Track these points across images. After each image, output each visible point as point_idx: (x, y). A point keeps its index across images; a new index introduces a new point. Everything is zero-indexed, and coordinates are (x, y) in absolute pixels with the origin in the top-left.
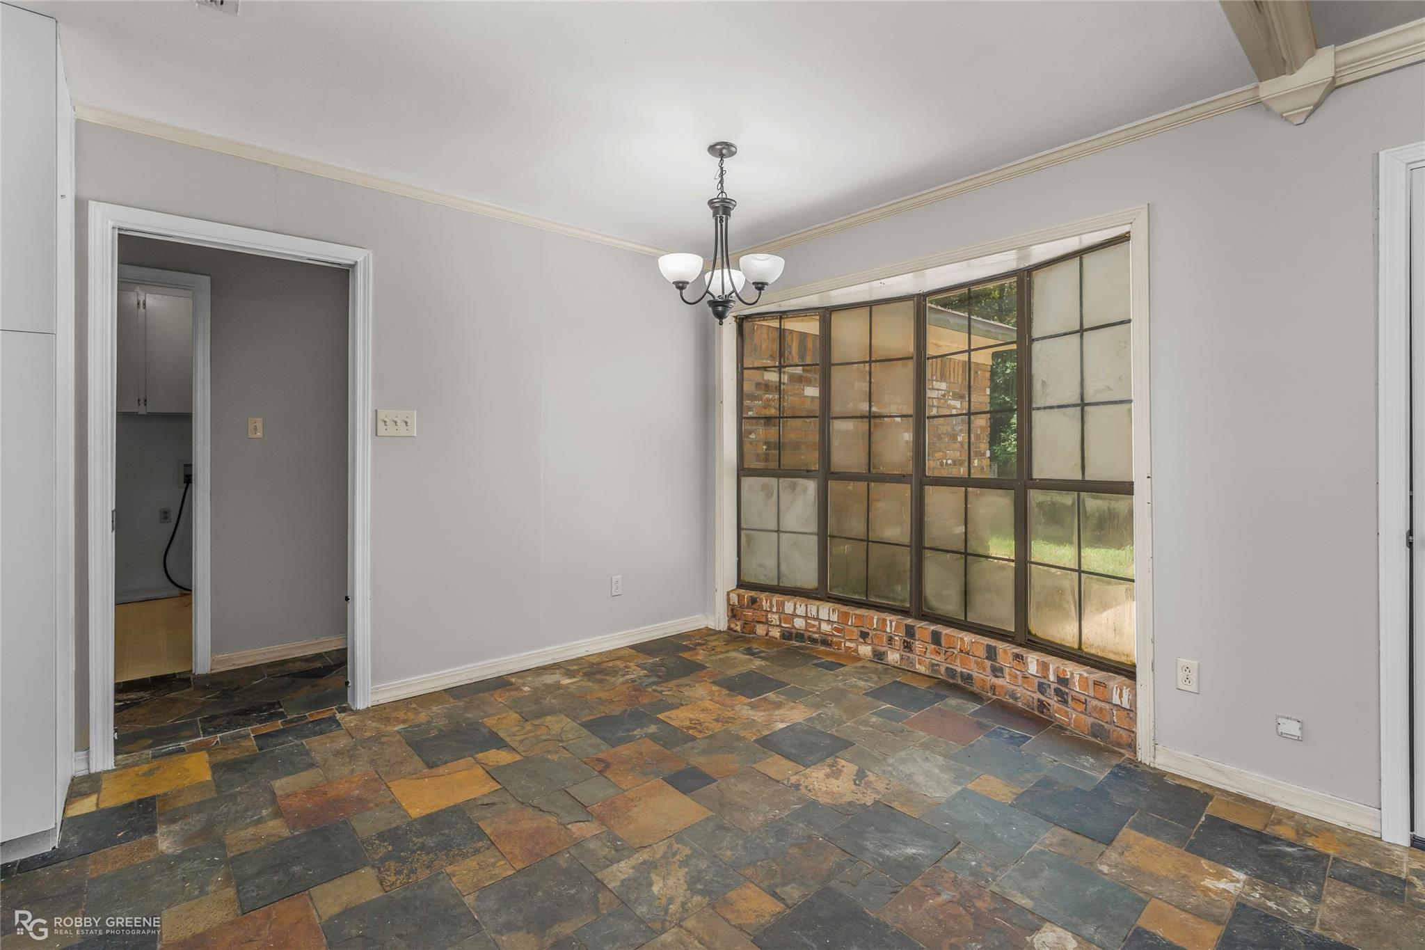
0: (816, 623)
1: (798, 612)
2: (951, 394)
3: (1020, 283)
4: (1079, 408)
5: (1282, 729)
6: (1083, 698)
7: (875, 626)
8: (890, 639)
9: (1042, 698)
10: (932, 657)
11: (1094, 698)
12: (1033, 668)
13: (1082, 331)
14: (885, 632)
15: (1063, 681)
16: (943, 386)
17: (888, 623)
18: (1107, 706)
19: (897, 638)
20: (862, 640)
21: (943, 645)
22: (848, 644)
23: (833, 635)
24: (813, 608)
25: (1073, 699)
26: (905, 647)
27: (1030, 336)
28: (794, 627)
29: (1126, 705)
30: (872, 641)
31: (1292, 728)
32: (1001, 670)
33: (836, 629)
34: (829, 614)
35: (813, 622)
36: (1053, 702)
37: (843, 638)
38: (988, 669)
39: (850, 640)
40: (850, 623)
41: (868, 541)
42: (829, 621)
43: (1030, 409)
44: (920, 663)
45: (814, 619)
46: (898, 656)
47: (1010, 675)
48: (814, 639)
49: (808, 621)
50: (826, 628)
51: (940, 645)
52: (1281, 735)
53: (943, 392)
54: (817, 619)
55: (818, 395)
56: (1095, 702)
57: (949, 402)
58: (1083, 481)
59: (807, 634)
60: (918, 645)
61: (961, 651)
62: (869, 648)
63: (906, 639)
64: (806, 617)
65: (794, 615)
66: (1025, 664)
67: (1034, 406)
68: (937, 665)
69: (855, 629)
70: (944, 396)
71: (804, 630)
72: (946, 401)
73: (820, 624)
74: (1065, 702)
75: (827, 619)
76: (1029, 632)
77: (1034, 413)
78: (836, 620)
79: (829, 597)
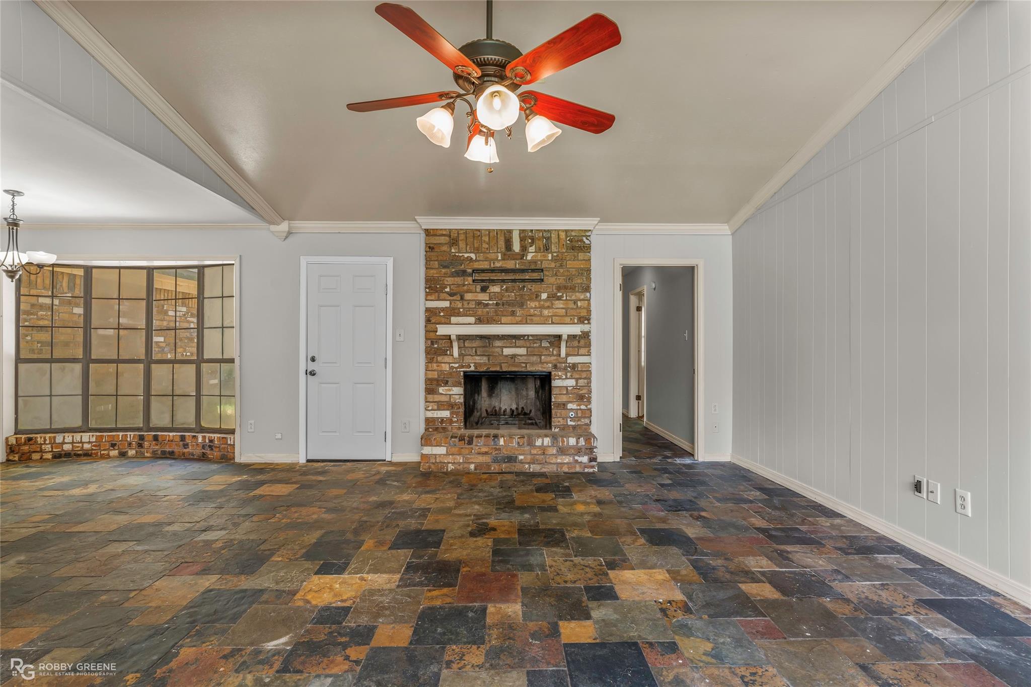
0: (81, 445)
1: (66, 441)
2: (189, 314)
3: (199, 273)
4: (221, 329)
5: (277, 437)
6: (218, 446)
7: (120, 439)
8: (130, 444)
9: (204, 451)
10: (154, 447)
11: (223, 444)
12: (200, 440)
13: (223, 297)
14: (127, 441)
15: (211, 441)
16: (184, 309)
17: (129, 436)
18: (226, 446)
19: (134, 443)
20: (112, 448)
21: (160, 440)
22: (102, 452)
23: (93, 450)
24: (77, 437)
25: (215, 447)
26: (139, 446)
27: (203, 296)
28: (63, 450)
29: (232, 443)
30: (119, 447)
31: (279, 436)
32: (187, 445)
33: (94, 446)
34: (89, 438)
35: (77, 445)
36: (208, 451)
37: (100, 449)
38: (182, 446)
39: (104, 450)
40: (104, 441)
41: (117, 395)
42: (89, 442)
43: (203, 328)
44: (147, 453)
45: (78, 443)
46: (134, 451)
47: (191, 445)
48: (78, 454)
49: (74, 445)
50: (87, 446)
51: (158, 441)
52: (276, 439)
53: (184, 313)
54: (81, 442)
55: (82, 313)
56: (223, 446)
57: (188, 319)
58: (223, 359)
59: (73, 453)
60: (146, 444)
61: (169, 441)
62: (117, 451)
63: (139, 442)
64: (73, 443)
65: (64, 443)
66: (197, 439)
67: (205, 327)
68: (156, 451)
69: (108, 443)
70: (185, 315)
71: (71, 451)
72: (186, 318)
73: (83, 445)
74: (212, 449)
75: (88, 441)
76: (202, 426)
77: (205, 330)
78: (94, 440)
79: (90, 430)
